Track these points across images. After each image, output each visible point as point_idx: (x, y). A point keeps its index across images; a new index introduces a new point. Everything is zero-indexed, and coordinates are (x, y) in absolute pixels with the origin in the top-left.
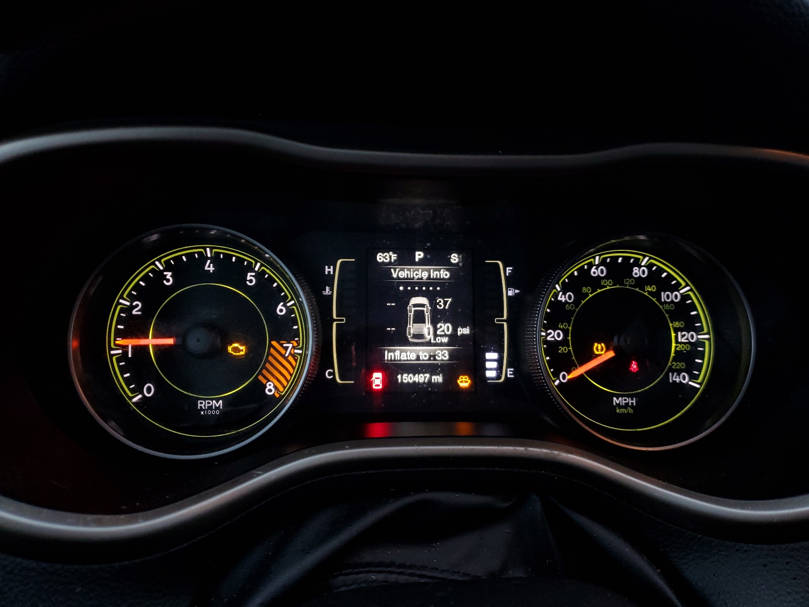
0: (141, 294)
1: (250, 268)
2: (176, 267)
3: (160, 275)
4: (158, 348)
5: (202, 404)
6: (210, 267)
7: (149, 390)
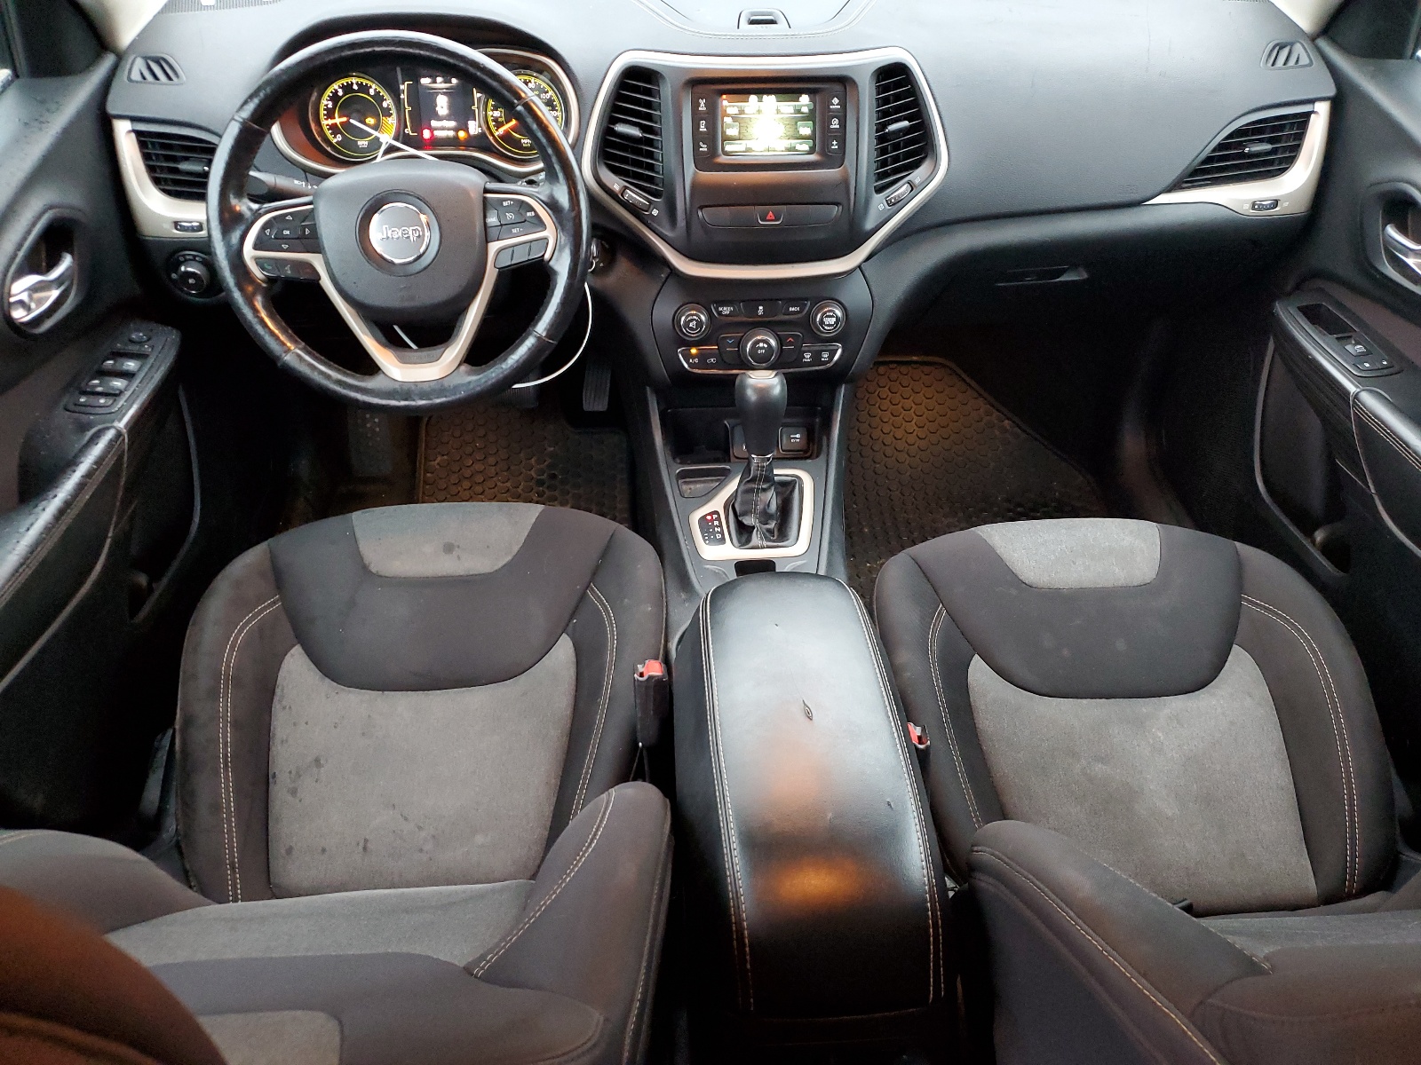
0: (331, 99)
1: (371, 87)
2: (343, 87)
3: (337, 91)
4: (342, 123)
5: (359, 143)
6: (355, 87)
7: (339, 138)
